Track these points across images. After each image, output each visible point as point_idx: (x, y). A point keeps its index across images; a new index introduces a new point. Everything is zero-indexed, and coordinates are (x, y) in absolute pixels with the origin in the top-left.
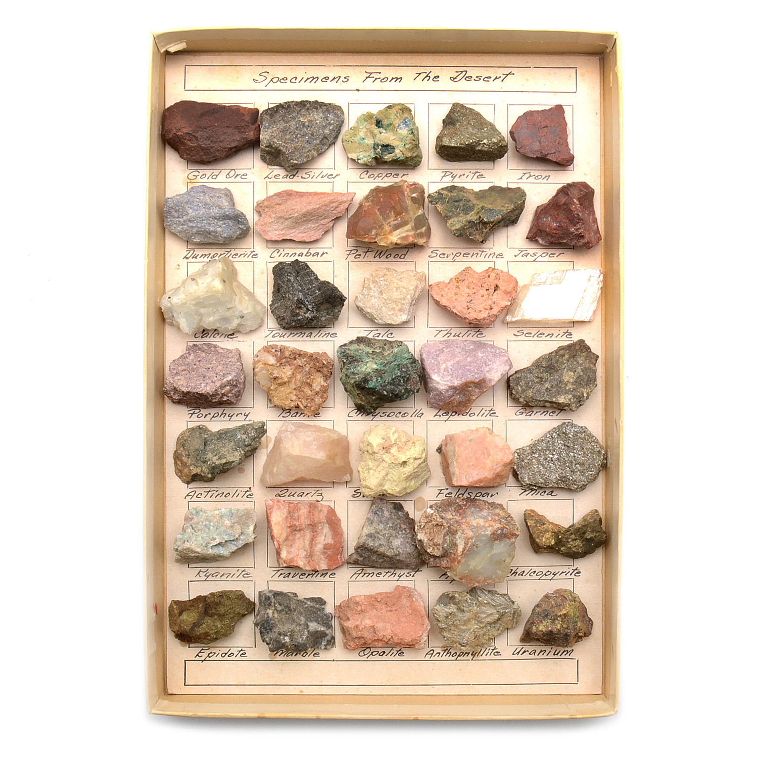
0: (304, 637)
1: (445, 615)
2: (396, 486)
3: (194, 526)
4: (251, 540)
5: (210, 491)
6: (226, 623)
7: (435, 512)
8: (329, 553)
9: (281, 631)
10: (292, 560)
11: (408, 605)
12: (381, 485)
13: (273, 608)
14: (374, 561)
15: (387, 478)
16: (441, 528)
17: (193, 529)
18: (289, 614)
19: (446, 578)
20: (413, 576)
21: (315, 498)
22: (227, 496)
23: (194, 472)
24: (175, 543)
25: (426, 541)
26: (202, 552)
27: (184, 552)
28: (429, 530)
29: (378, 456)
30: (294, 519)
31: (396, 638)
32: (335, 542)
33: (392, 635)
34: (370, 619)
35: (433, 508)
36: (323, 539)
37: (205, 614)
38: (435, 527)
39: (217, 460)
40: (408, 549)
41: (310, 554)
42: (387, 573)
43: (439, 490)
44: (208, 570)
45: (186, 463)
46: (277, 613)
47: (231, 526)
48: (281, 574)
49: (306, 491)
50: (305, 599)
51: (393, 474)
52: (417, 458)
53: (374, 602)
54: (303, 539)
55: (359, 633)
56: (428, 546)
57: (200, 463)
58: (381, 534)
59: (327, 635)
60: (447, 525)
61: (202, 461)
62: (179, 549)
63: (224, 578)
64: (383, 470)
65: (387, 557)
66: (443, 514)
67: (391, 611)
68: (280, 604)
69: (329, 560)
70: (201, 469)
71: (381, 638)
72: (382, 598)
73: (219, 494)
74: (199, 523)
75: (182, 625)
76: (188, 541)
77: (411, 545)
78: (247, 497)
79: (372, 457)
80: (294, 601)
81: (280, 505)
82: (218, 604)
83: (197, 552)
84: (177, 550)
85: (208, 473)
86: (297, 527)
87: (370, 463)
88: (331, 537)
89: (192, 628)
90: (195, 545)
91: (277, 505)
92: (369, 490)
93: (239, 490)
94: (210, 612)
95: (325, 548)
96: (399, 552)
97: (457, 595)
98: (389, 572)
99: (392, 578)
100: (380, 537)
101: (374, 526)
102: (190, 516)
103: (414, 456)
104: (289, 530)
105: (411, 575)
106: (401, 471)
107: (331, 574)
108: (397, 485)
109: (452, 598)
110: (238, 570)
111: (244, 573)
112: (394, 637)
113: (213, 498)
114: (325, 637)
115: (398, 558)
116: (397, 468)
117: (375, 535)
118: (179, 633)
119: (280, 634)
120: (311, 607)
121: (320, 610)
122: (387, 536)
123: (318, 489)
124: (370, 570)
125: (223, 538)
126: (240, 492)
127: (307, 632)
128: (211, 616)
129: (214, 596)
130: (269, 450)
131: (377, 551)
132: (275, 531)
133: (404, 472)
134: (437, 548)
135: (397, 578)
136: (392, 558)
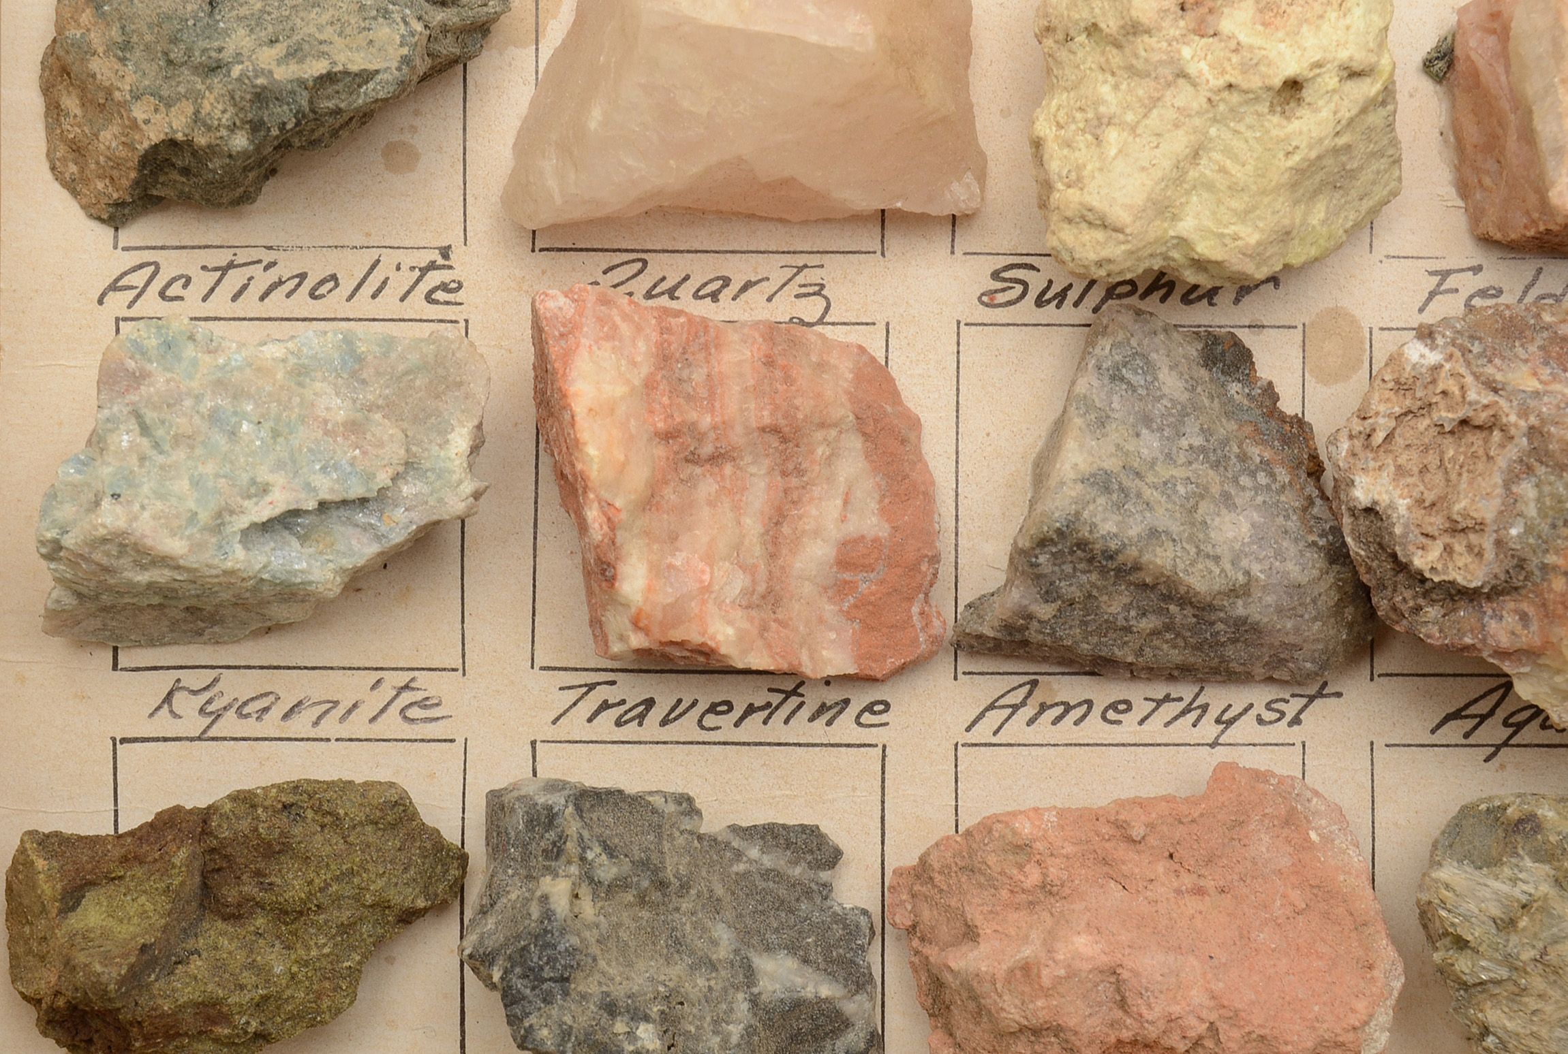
0: (735, 1031)
1: (1496, 911)
2: (1244, 215)
3: (150, 416)
4: (455, 505)
5: (231, 265)
6: (314, 953)
7: (1450, 357)
8: (863, 587)
9: (619, 992)
10: (675, 613)
11: (1285, 862)
12: (1163, 208)
13: (574, 869)
14: (1110, 625)
15: (1193, 174)
16: (1486, 441)
17: (145, 430)
18: (654, 906)
19: (1467, 736)
20: (1296, 721)
21: (785, 308)
22: (322, 290)
23: (154, 136)
24: (44, 513)
25: (1402, 510)
26: (192, 561)
27: (98, 556)
28: (1414, 455)
29: (1150, 48)
30: (689, 398)
31: (1236, 1034)
32: (895, 529)
33: (1213, 1017)
34: (1095, 929)
35: (1440, 341)
36: (835, 513)
37: (201, 905)
38: (1449, 439)
39: (279, 62)
40: (1290, 566)
41: (770, 591)
42: (1159, 703)
43: (1432, 273)
44: (216, 680)
45: (109, 92)
46: (595, 896)
47: (354, 423)
48: (605, 706)
49: (739, 270)
50: (734, 829)
51: (1228, 152)
52: (1356, 66)
53: (1108, 845)
54: (736, 508)
55: (1040, 1003)
56: (1415, 536)
57: (188, 79)
58: (1150, 478)
59: (847, 1024)
60: (1523, 423)
61: (196, 69)
62: (69, 541)
63: (301, 725)
64: (1177, 126)
65: (1186, 600)
66: (1490, 370)
67: (1200, 891)
68: (610, 851)
69: (867, 628)
70: (190, 110)
71: (1152, 1032)
72: (1151, 826)
73: (281, 283)
74: (180, 400)
75: (81, 958)
76: (116, 496)
77: (1302, 544)
78: (429, 298)
79: (1115, 58)
80: (681, 841)
81: (618, 319)
82: (275, 850)
83: (163, 561)
84: (53, 551)
85: (233, 128)
86: (701, 438)
87: (1105, 90)
88: (874, 505)
89: (135, 978)
90: (155, 517)
91: (601, 320)
92: (1100, 235)
93: (389, 259)
94: (231, 894)
95: (843, 563)
96: (1247, 573)
97: (1547, 813)
98: (1167, 698)
99: (1183, 730)
100: (1148, 493)
101: (1114, 436)
102: (131, 364)
103: (1343, 55)
104: (660, 451)
105: (1283, 714)
106: (1274, 132)
107: (869, 709)
108: (1247, 212)
109: (1527, 825)
110: (379, 681)
111: (407, 698)
112: (1222, 1026)
113: (250, 305)
114: (836, 1033)
115: (1240, 609)
116: (1249, 120)
117: (1127, 483)
118: (61, 1002)
119: (611, 1008)
120: (766, 874)
121: (808, 893)
122: (1181, 490)
123: (800, 260)
124: (1071, 689)
125: (309, 488)
126: (392, 274)
127: (745, 1006)
128: (235, 915)
129: (254, 806)
130: (546, 53)
131: (1137, 568)
132: (592, 451)
133: (1287, 139)
134: (1470, 548)
135: (1209, 729)
136: (1211, 607)
